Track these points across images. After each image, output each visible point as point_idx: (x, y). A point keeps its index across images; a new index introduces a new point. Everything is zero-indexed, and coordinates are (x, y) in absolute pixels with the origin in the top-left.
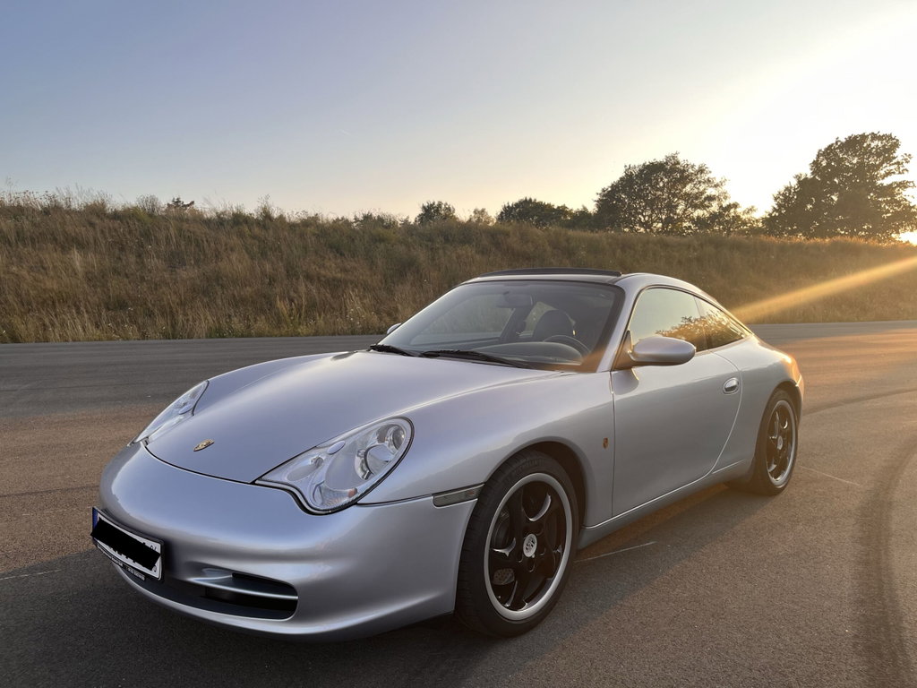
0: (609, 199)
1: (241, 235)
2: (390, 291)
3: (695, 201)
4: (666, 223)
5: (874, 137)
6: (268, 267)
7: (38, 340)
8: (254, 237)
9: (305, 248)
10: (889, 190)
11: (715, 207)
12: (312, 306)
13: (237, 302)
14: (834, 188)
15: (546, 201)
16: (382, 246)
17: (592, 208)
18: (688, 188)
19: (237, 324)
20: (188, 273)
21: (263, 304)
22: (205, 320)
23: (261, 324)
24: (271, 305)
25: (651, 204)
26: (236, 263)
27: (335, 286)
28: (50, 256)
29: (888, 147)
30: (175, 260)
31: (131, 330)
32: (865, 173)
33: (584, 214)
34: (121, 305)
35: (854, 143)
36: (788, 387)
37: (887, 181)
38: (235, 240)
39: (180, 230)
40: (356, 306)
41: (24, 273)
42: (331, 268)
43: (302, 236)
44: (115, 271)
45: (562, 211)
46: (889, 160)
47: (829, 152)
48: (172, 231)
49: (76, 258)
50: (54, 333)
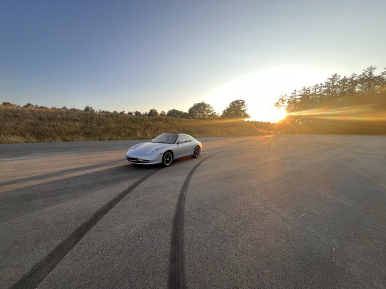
0: (191, 110)
1: (113, 119)
2: (146, 131)
3: (208, 111)
4: (202, 116)
5: (241, 100)
6: (119, 126)
7: (72, 141)
8: (116, 119)
9: (127, 122)
10: (243, 111)
11: (212, 113)
12: (129, 134)
13: (113, 133)
14: (233, 110)
15: (178, 110)
16: (143, 121)
17: (187, 112)
18: (207, 108)
19: (114, 137)
20: (102, 127)
21: (119, 133)
22: (107, 137)
23: (119, 138)
24: (121, 134)
25: (199, 112)
26: (112, 125)
27: (133, 129)
28: (71, 123)
29: (243, 102)
30: (99, 124)
31: (92, 139)
32: (239, 107)
33: (185, 113)
34: (88, 134)
35: (237, 102)
36: (198, 146)
37: (242, 109)
38: (112, 120)
39: (99, 118)
40: (139, 134)
41: (66, 127)
42: (133, 126)
43: (126, 119)
44: (86, 127)
45: (181, 112)
46: (243, 105)
47: (232, 103)
48: (98, 118)
49: (77, 123)
50: (75, 139)
